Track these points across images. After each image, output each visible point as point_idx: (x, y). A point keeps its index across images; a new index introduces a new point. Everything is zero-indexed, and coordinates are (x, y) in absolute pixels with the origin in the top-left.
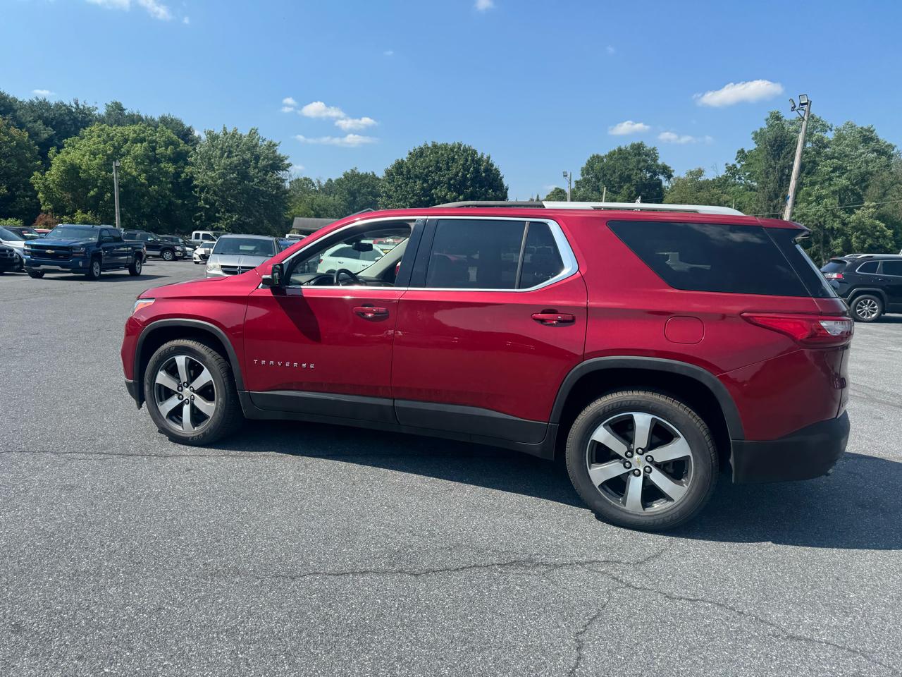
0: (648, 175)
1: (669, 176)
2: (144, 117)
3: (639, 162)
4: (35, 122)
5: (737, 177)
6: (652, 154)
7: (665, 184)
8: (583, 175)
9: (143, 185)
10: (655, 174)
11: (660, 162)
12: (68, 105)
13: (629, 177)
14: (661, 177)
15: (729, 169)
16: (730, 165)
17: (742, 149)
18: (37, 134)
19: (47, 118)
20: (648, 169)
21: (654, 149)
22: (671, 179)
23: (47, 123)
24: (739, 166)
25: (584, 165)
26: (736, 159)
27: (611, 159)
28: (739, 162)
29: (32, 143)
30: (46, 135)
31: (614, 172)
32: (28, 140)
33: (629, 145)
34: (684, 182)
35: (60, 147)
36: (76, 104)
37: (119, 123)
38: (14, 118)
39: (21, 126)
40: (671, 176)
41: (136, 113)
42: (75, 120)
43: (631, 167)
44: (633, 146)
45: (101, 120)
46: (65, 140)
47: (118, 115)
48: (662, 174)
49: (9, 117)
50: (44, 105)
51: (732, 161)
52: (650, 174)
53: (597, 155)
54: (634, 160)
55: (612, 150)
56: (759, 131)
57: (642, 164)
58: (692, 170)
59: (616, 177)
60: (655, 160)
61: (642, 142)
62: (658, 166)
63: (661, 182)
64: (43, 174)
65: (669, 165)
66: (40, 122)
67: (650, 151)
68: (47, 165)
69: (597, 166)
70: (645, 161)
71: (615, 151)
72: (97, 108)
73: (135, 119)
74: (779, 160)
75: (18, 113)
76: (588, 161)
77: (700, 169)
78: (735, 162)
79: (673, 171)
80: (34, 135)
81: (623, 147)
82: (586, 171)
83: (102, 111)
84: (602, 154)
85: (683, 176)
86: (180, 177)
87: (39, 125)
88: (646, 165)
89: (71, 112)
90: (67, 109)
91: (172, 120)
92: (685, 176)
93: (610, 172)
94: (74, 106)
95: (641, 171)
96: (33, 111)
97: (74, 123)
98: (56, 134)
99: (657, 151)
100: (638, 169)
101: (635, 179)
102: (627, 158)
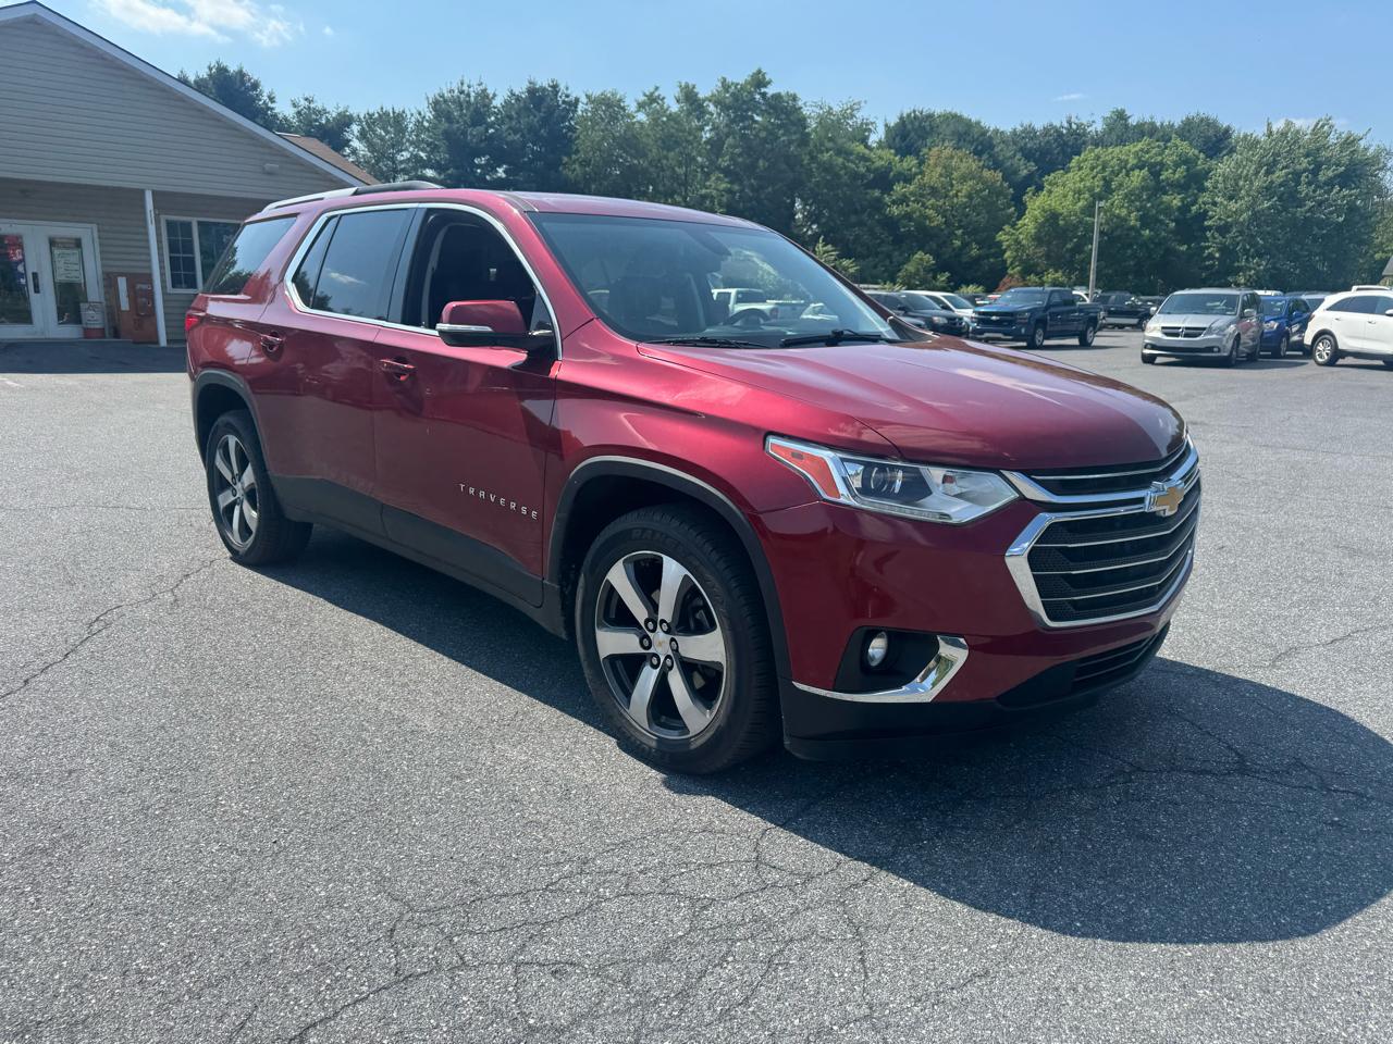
2: (1158, 124)
4: (1015, 157)
9: (1133, 228)
12: (1058, 126)
18: (1016, 172)
19: (1030, 149)
23: (1028, 155)
29: (1006, 185)
30: (1025, 171)
32: (1002, 185)
35: (1040, 188)
36: (1070, 123)
37: (1121, 141)
38: (991, 157)
39: (996, 165)
41: (1148, 120)
42: (1065, 144)
45: (1098, 142)
46: (1046, 177)
47: (1121, 129)
49: (985, 156)
50: (1029, 132)
64: (1013, 225)
66: (1019, 156)
68: (1021, 210)
72: (1093, 122)
73: (1147, 131)
75: (997, 149)
80: (1009, 174)
83: (1099, 126)
86: (1190, 211)
87: (1019, 161)
89: (1060, 135)
90: (1057, 131)
91: (1202, 120)
94: (1066, 125)
96: (1015, 143)
97: (1063, 151)
98: (1037, 170)
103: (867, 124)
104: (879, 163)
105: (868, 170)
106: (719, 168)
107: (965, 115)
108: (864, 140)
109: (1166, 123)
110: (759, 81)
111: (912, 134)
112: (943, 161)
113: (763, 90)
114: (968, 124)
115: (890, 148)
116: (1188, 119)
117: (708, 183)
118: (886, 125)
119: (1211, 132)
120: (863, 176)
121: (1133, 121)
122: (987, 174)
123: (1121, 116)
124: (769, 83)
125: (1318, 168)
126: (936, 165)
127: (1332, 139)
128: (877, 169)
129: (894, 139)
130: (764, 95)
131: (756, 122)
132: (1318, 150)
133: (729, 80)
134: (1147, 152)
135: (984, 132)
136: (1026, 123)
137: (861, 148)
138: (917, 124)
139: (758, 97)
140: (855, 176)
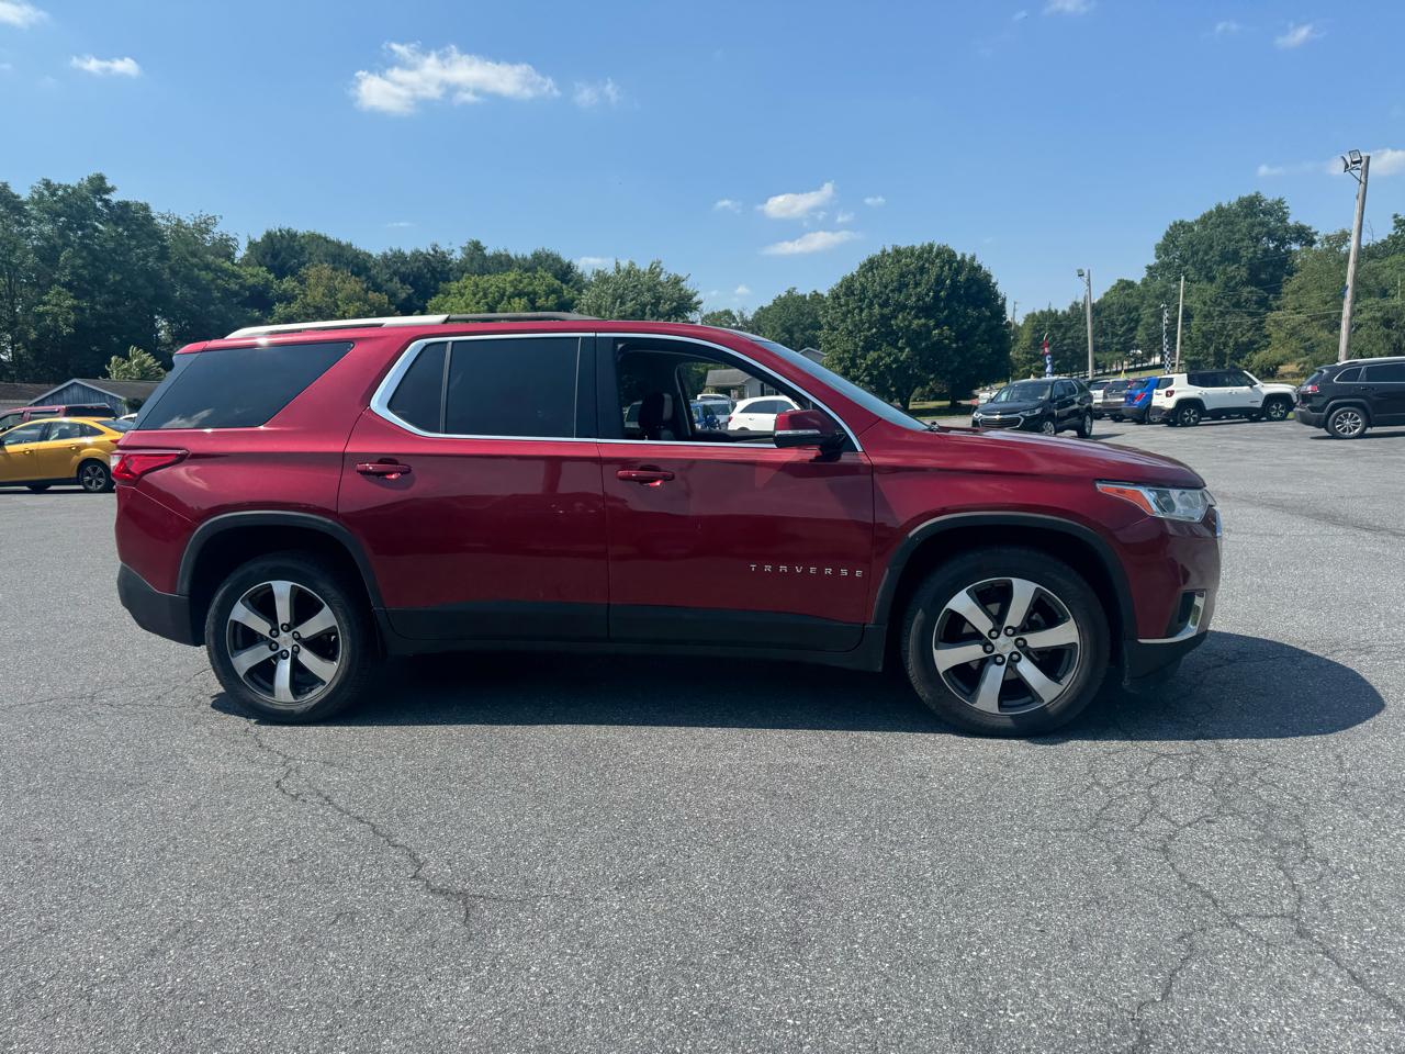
0: (1271, 246)
1: (1309, 243)
2: (513, 257)
3: (1253, 226)
4: (391, 280)
6: (1275, 209)
8: (1158, 258)
10: (1282, 241)
11: (1291, 222)
12: (425, 252)
13: (1236, 252)
14: (1295, 247)
18: (396, 296)
19: (404, 273)
20: (1271, 235)
21: (1280, 201)
22: (1314, 247)
23: (404, 280)
25: (1160, 240)
27: (1205, 228)
30: (404, 295)
31: (1211, 247)
33: (1234, 200)
36: (435, 251)
37: (487, 270)
38: (369, 278)
39: (378, 288)
40: (1312, 242)
41: (503, 251)
42: (434, 269)
43: (1237, 236)
44: (1240, 202)
45: (462, 269)
46: (430, 301)
47: (477, 258)
48: (1296, 241)
49: (363, 278)
50: (399, 257)
52: (1275, 243)
53: (1181, 222)
54: (1244, 225)
55: (1206, 211)
57: (1257, 230)
59: (1215, 254)
60: (1283, 220)
61: (1258, 193)
62: (1287, 229)
65: (1307, 224)
66: (396, 279)
67: (1272, 205)
69: (1181, 241)
70: (1262, 224)
71: (1211, 212)
72: (453, 251)
73: (503, 263)
75: (374, 272)
76: (1167, 232)
79: (1316, 233)
80: (392, 295)
81: (1225, 205)
82: (1163, 249)
83: (458, 255)
84: (1189, 219)
87: (396, 284)
88: (1265, 230)
89: (428, 260)
90: (425, 257)
91: (548, 256)
93: (1203, 247)
94: (432, 252)
95: (1258, 241)
96: (388, 267)
97: (433, 276)
98: (414, 293)
99: (1286, 205)
100: (1252, 238)
101: (1246, 254)
102: (1232, 223)
103: (227, 240)
104: (251, 281)
105: (242, 286)
106: (57, 281)
107: (332, 236)
108: (229, 256)
109: (520, 256)
110: (99, 186)
111: (283, 254)
112: (325, 282)
113: (106, 197)
114: (338, 245)
115: (261, 266)
116: (536, 254)
117: (45, 298)
118: (250, 243)
119: (559, 266)
120: (236, 294)
121: (489, 252)
122: (372, 296)
123: (477, 246)
124: (112, 189)
125: (658, 300)
126: (317, 285)
127: (663, 278)
128: (252, 288)
129: (264, 257)
130: (107, 203)
131: (101, 232)
132: (655, 286)
133: (55, 181)
134: (521, 282)
135: (357, 254)
136: (395, 248)
137: (227, 264)
138: (285, 243)
139: (99, 204)
140: (226, 292)
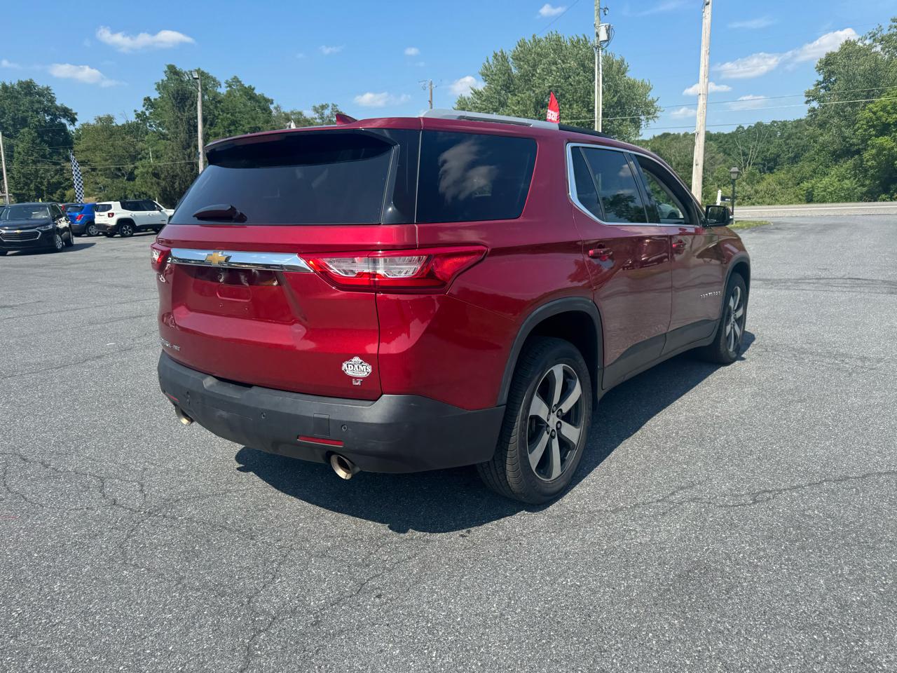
0: (48, 118)
1: (73, 120)
3: (32, 102)
5: (148, 124)
6: (46, 93)
7: (70, 128)
10: (55, 117)
11: (58, 103)
13: (25, 119)
14: (64, 121)
15: (138, 116)
16: (139, 112)
17: (148, 98)
20: (47, 111)
21: (48, 88)
22: (76, 123)
24: (147, 113)
26: (144, 106)
28: (147, 110)
33: (15, 82)
34: (95, 129)
40: (76, 120)
43: (23, 108)
44: (20, 84)
48: (64, 117)
51: (141, 109)
52: (50, 117)
54: (26, 101)
56: (160, 82)
57: (36, 106)
58: (101, 116)
60: (52, 100)
61: (31, 80)
62: (57, 108)
63: (64, 125)
65: (70, 108)
67: (43, 90)
70: (39, 102)
74: (184, 112)
77: (109, 116)
78: (144, 109)
79: (76, 114)
81: (8, 84)
85: (93, 122)
88: (42, 106)
92: (95, 122)
95: (38, 113)
99: (53, 92)
100: (33, 111)
101: (33, 121)
102: (16, 98)
